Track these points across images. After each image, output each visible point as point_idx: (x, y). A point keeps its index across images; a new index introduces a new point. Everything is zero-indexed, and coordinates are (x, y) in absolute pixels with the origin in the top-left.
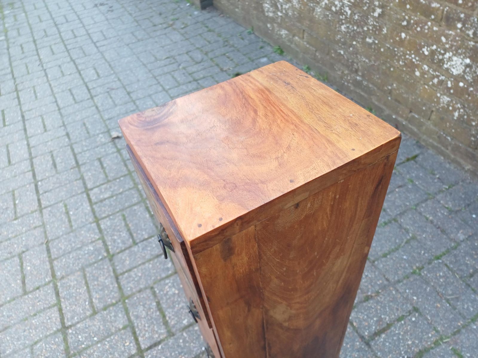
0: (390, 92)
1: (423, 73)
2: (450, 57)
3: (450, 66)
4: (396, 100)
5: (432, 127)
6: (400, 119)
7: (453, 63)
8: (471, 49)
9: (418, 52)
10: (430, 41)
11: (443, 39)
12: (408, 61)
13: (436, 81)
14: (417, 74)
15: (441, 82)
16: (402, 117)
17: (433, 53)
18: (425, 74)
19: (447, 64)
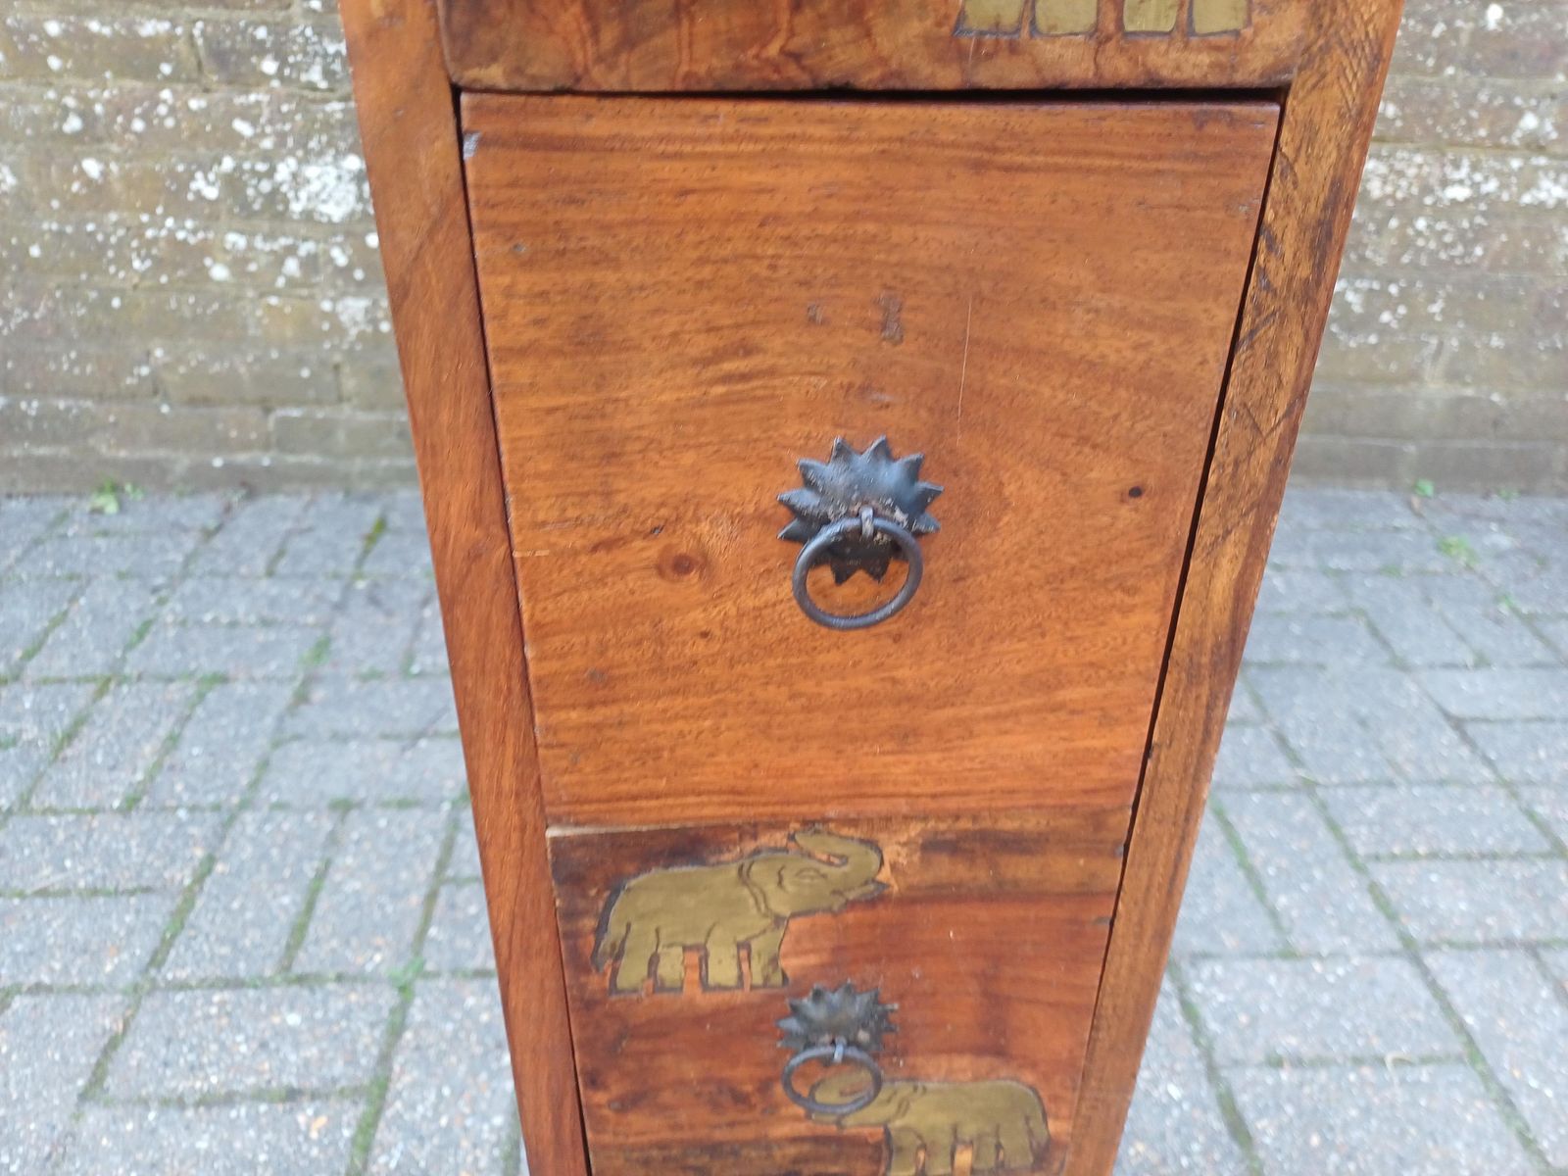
0: (155, 387)
1: (238, 263)
2: (295, 176)
3: (309, 199)
4: (193, 402)
5: (363, 417)
6: (242, 458)
7: (315, 187)
8: (343, 125)
9: (179, 202)
10: (202, 150)
11: (243, 127)
12: (162, 244)
13: (292, 266)
14: (219, 272)
15: (310, 264)
16: (246, 446)
17: (233, 184)
18: (246, 261)
19: (297, 198)
